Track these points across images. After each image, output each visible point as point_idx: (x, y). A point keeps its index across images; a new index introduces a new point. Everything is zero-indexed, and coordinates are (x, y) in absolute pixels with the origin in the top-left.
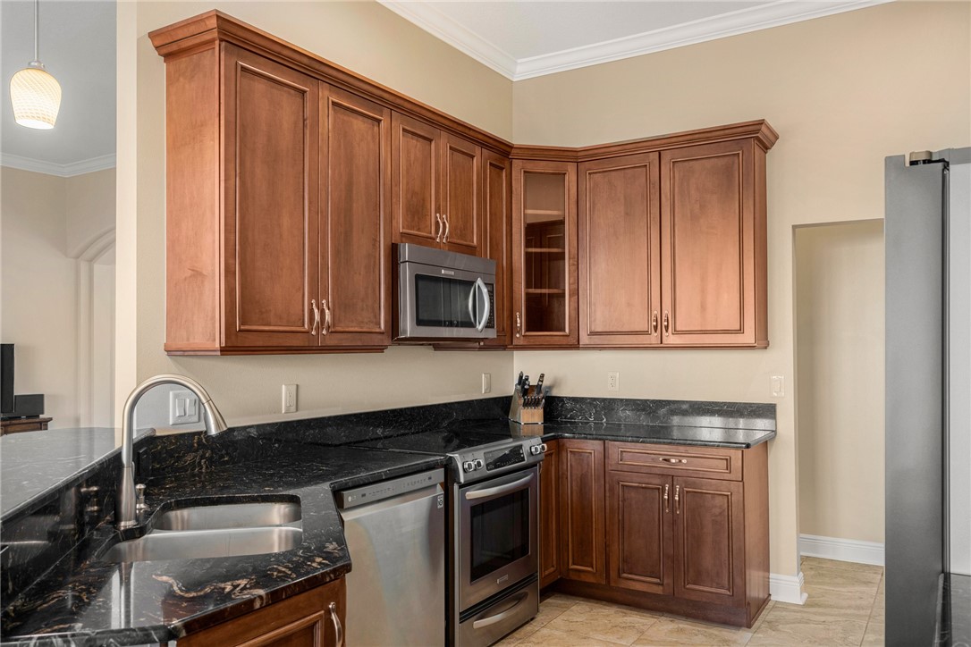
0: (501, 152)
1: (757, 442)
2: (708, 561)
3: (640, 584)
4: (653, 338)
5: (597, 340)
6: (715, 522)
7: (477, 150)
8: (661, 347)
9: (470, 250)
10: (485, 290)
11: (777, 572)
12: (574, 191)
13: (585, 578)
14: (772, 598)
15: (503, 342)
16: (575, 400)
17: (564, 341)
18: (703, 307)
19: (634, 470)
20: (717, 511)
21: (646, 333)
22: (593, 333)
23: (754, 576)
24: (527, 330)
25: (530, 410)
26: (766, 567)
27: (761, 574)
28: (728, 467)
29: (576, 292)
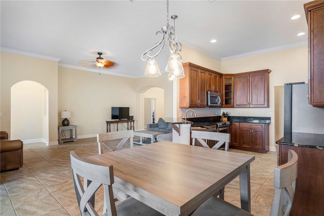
0: (221, 75)
1: (267, 123)
2: (258, 142)
3: (246, 146)
4: (248, 106)
5: (237, 106)
6: (259, 136)
7: (218, 75)
8: (249, 107)
9: (217, 92)
10: (219, 98)
11: (271, 146)
12: (233, 81)
13: (235, 145)
14: (270, 150)
15: (221, 106)
16: (233, 117)
17: (231, 106)
18: (257, 101)
19: (245, 127)
20: (260, 134)
21: (247, 105)
22: (237, 105)
23: (266, 147)
24: (225, 104)
25: (225, 118)
26: (269, 145)
27: (268, 146)
28: (262, 127)
29: (233, 98)
